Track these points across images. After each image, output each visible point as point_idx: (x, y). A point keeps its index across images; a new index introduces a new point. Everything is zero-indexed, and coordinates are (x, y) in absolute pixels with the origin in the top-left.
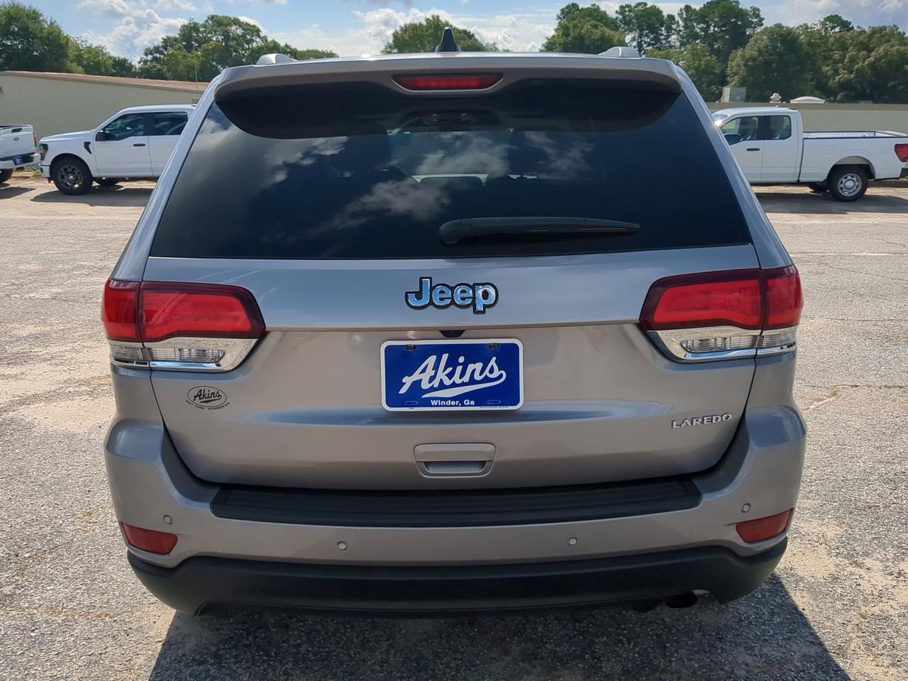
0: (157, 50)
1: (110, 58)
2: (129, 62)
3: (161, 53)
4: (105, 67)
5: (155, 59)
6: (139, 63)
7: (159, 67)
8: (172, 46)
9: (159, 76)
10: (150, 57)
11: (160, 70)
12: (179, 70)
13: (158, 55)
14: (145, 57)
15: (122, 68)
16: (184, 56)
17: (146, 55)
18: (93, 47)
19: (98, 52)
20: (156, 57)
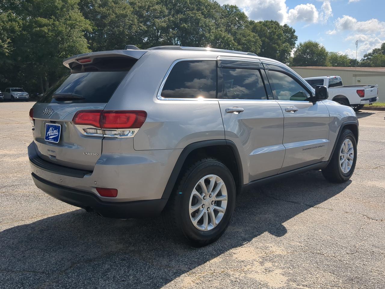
0: (370, 54)
1: (349, 59)
2: (357, 61)
3: (372, 56)
4: (347, 63)
5: (368, 59)
6: (361, 61)
7: (369, 61)
8: (376, 52)
9: (369, 66)
10: (366, 58)
11: (369, 63)
12: (378, 63)
13: (370, 57)
14: (364, 58)
15: (354, 63)
16: (381, 56)
17: (365, 57)
18: (343, 55)
19: (345, 57)
20: (369, 58)
